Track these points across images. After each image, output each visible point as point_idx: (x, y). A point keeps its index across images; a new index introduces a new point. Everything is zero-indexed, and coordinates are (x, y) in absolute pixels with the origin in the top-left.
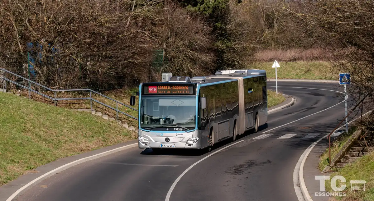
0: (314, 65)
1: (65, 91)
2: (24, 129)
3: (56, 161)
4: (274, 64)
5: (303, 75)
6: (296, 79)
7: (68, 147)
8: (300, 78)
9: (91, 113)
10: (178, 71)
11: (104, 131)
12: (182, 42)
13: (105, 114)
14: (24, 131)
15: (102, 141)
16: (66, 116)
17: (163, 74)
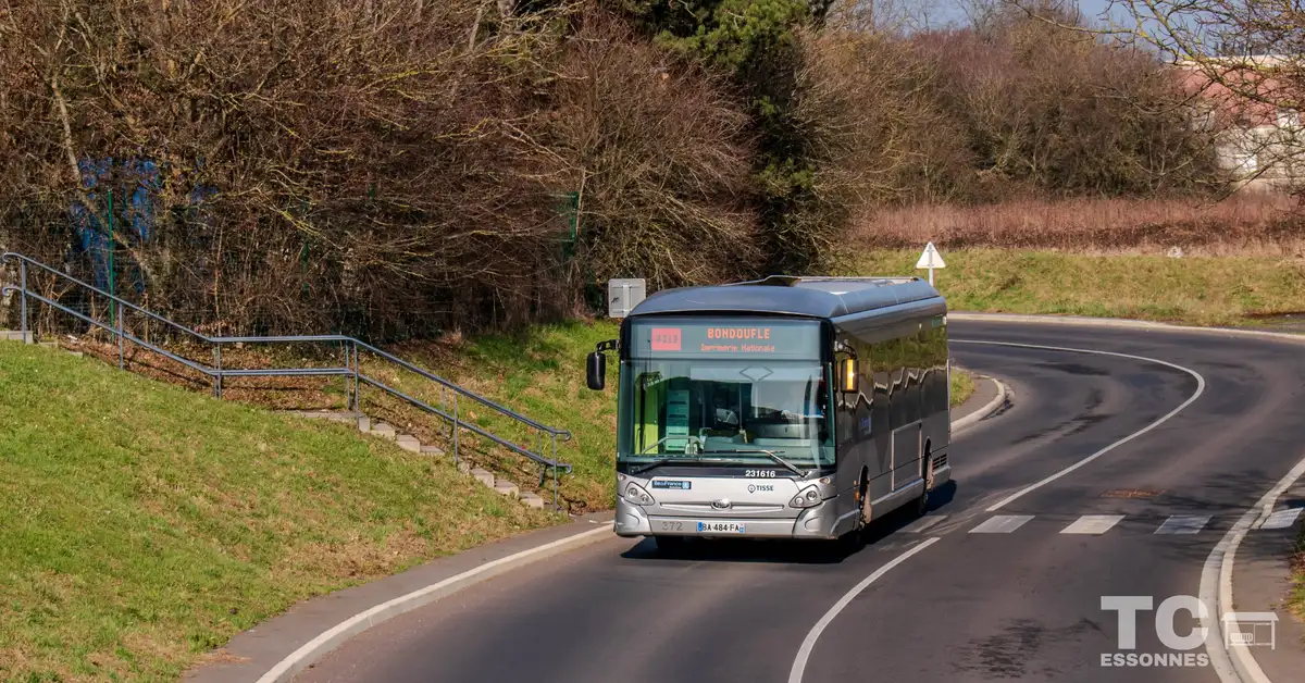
0: (1031, 264)
1: (245, 344)
2: (137, 487)
3: (285, 614)
4: (925, 253)
5: (993, 297)
6: (966, 310)
7: (304, 560)
8: (982, 310)
9: (356, 427)
10: (628, 273)
11: (417, 498)
12: (646, 166)
13: (402, 430)
14: (137, 492)
15: (419, 535)
16: (272, 437)
17: (614, 283)
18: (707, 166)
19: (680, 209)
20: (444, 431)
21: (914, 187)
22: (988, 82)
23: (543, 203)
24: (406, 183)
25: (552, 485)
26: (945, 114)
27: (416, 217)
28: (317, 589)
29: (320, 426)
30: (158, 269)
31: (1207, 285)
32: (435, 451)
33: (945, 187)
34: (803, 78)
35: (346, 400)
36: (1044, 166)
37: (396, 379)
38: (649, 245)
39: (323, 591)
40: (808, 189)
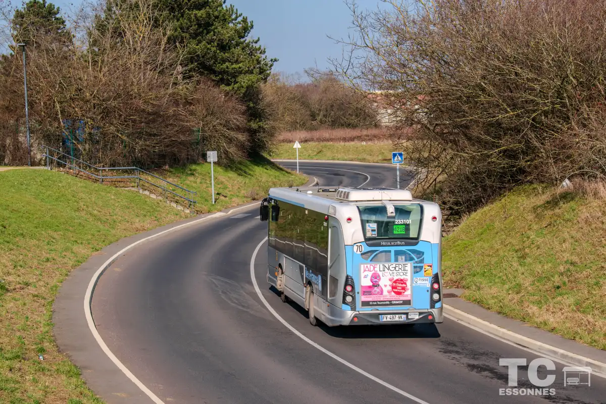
0: (325, 146)
1: (109, 170)
2: (78, 208)
3: (118, 242)
4: (296, 144)
5: (316, 155)
6: (308, 159)
7: (124, 227)
8: (312, 158)
9: (139, 192)
10: (213, 150)
11: (155, 210)
12: (218, 121)
13: (151, 192)
14: (78, 210)
15: (155, 220)
16: (115, 194)
17: (208, 153)
18: (235, 121)
19: (228, 133)
20: (163, 193)
21: (294, 126)
22: (314, 98)
23: (190, 131)
24: (151, 125)
25: (192, 206)
26: (303, 106)
27: (155, 135)
28: (127, 235)
29: (129, 191)
30: (85, 150)
31: (372, 152)
32: (160, 198)
33: (303, 126)
34: (261, 97)
35: (136, 184)
36: (330, 120)
37: (150, 179)
38: (219, 142)
39: (128, 235)
40: (263, 127)
